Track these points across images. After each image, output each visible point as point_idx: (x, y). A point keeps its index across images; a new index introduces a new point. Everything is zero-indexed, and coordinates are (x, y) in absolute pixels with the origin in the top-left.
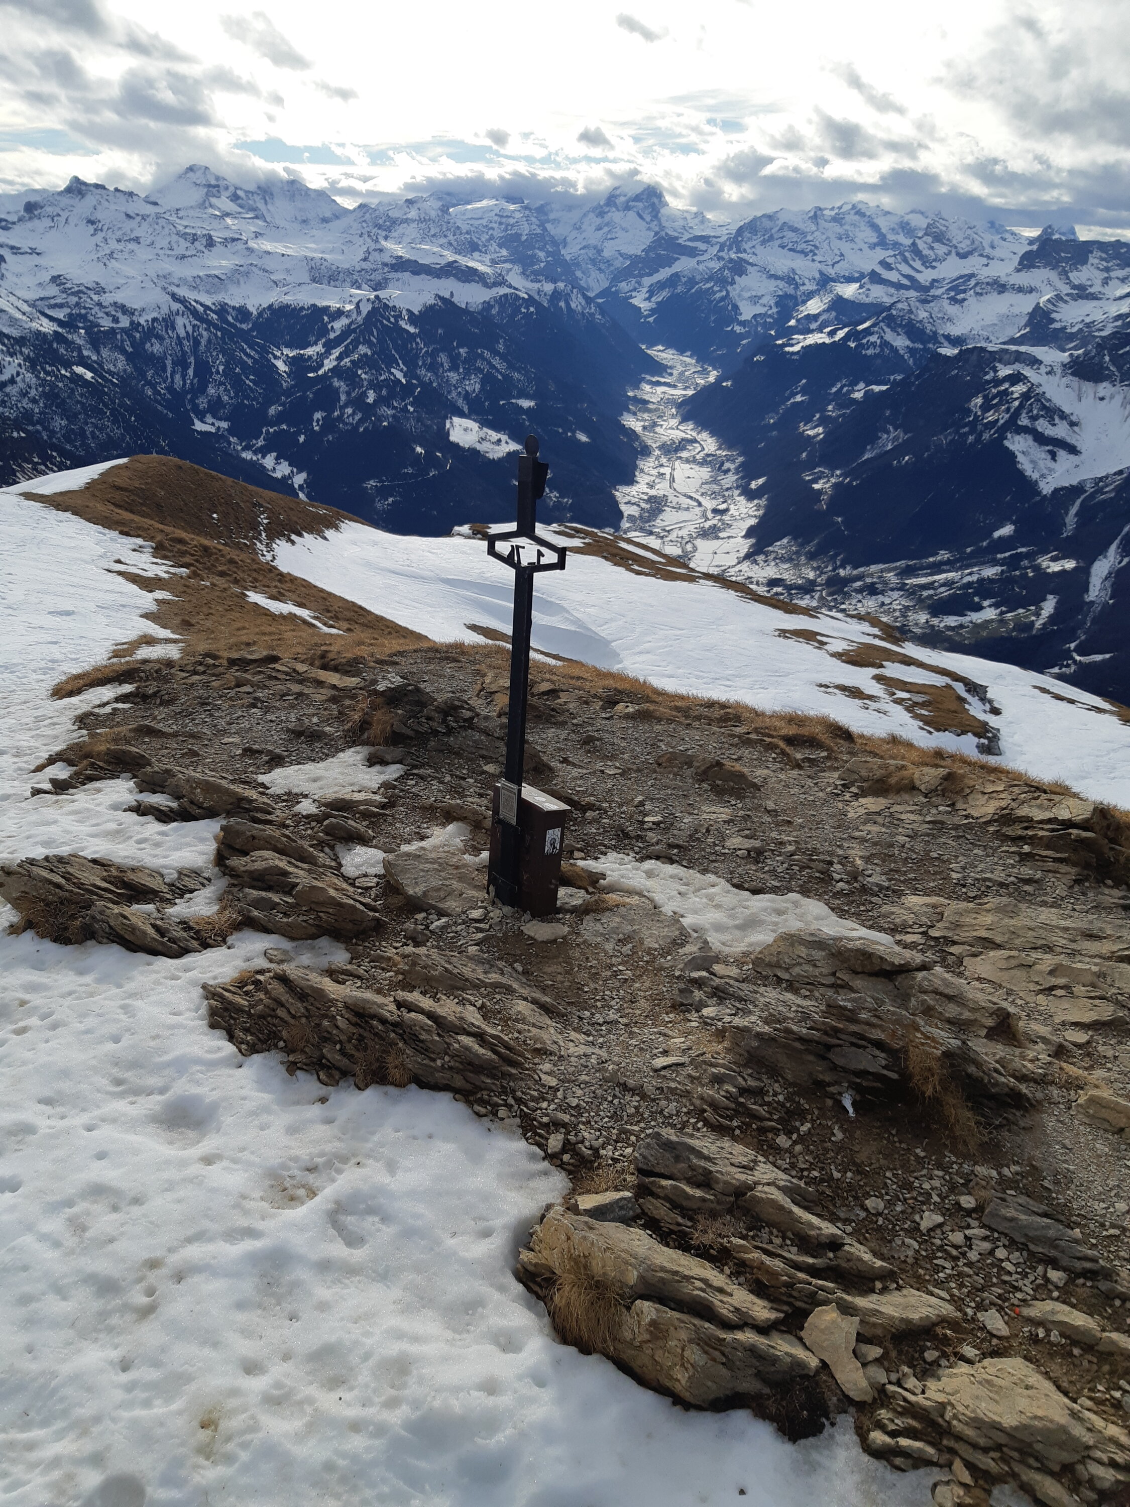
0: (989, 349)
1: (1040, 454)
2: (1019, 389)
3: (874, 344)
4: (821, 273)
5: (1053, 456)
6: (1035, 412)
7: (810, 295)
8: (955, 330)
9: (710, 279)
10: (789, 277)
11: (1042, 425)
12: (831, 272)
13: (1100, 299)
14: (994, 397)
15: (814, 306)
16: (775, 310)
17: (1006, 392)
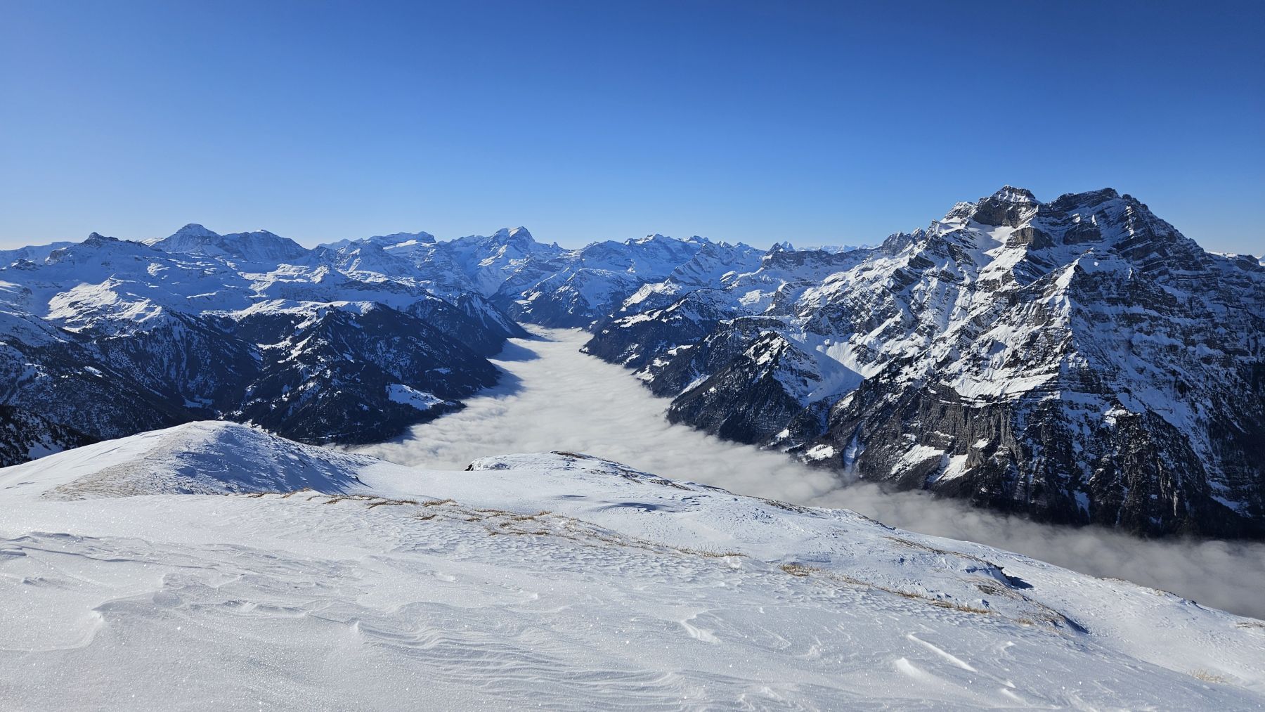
0: (752, 319)
1: (797, 382)
3: (678, 320)
5: (805, 383)
7: (633, 292)
8: (729, 309)
10: (618, 281)
12: (643, 276)
15: (637, 298)
16: (610, 301)
17: (768, 345)
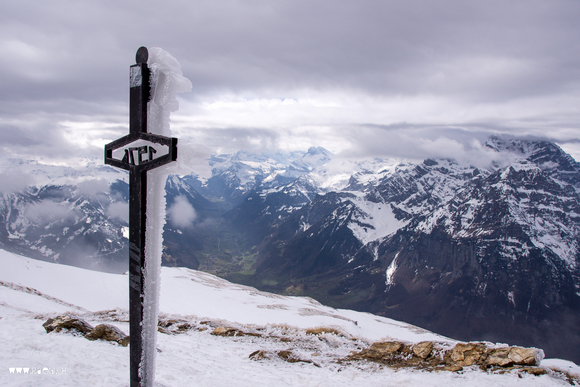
0: (337, 192)
1: (361, 229)
2: (350, 206)
3: (294, 192)
4: (271, 167)
5: (366, 230)
6: (357, 215)
7: (268, 175)
8: (324, 186)
9: (228, 170)
10: (259, 169)
11: (360, 219)
12: (275, 166)
13: (374, 173)
14: (341, 210)
15: (269, 179)
16: (255, 181)
17: (345, 208)
